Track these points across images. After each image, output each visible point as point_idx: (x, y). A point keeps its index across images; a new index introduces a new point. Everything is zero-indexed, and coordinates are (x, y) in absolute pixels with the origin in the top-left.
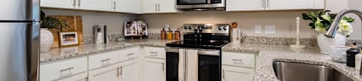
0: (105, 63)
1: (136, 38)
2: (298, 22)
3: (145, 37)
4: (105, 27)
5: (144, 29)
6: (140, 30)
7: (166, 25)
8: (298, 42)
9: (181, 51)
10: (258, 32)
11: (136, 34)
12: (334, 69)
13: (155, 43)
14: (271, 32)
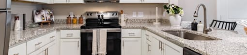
0: (37, 46)
1: (45, 24)
2: (157, 10)
3: (52, 23)
4: (24, 15)
5: (51, 16)
6: (48, 17)
7: (70, 13)
8: (157, 21)
9: (94, 31)
10: (134, 16)
11: (45, 20)
12: (187, 33)
13: (71, 27)
14: (141, 16)
